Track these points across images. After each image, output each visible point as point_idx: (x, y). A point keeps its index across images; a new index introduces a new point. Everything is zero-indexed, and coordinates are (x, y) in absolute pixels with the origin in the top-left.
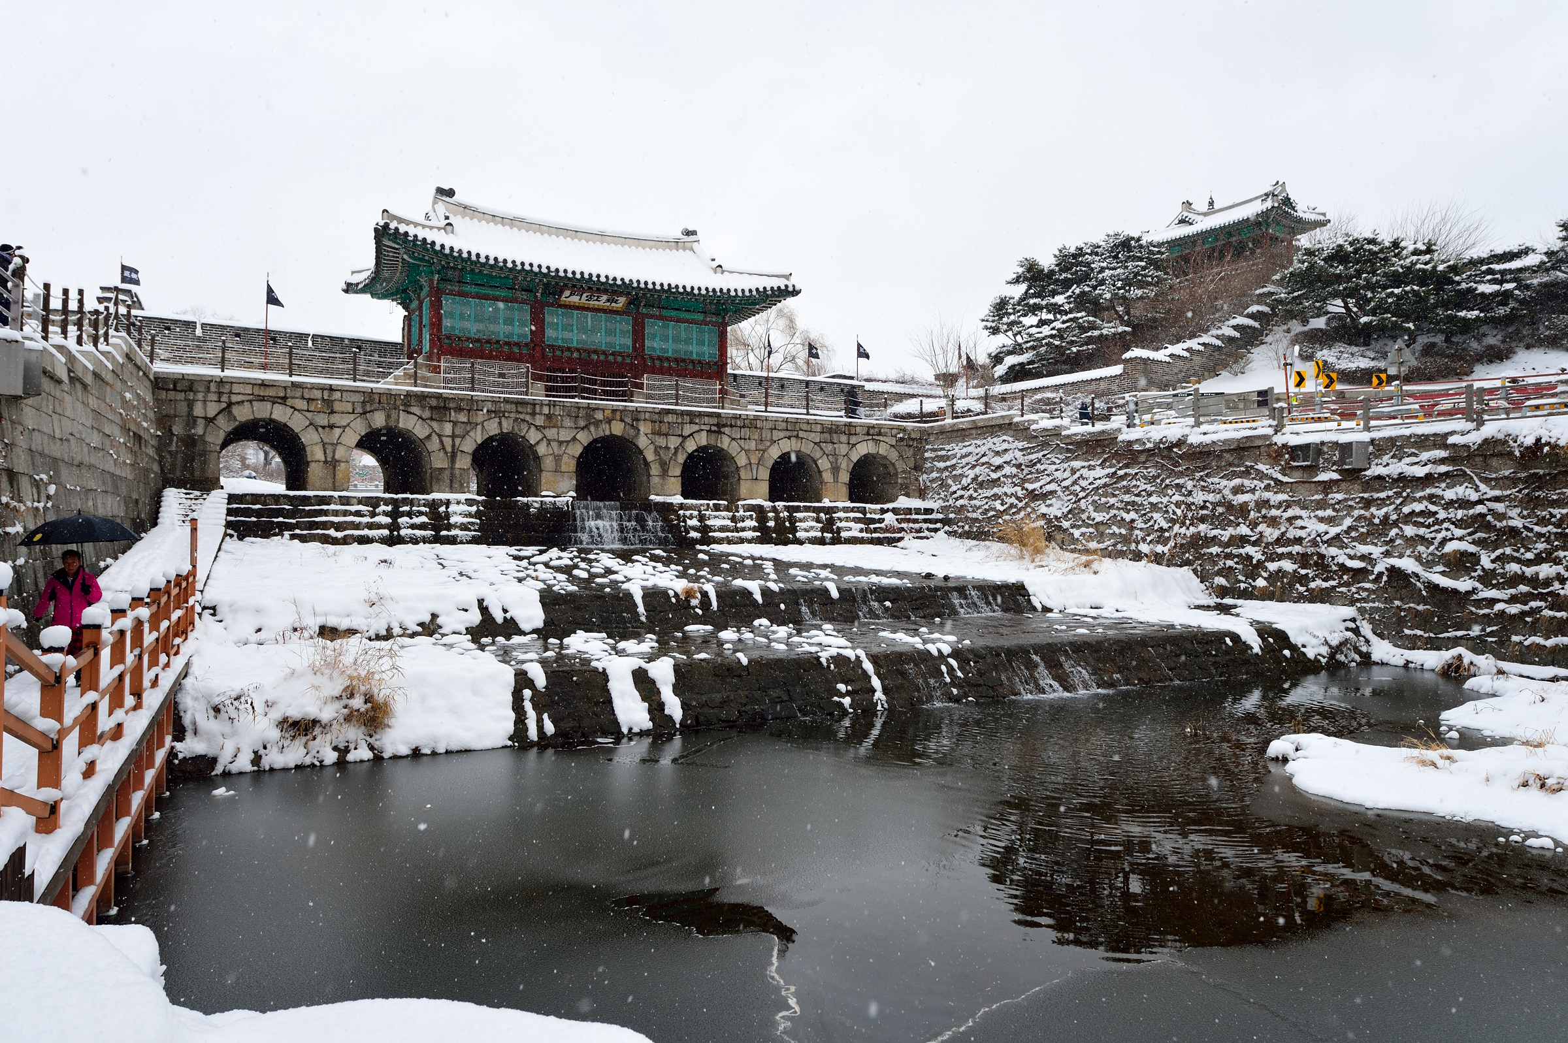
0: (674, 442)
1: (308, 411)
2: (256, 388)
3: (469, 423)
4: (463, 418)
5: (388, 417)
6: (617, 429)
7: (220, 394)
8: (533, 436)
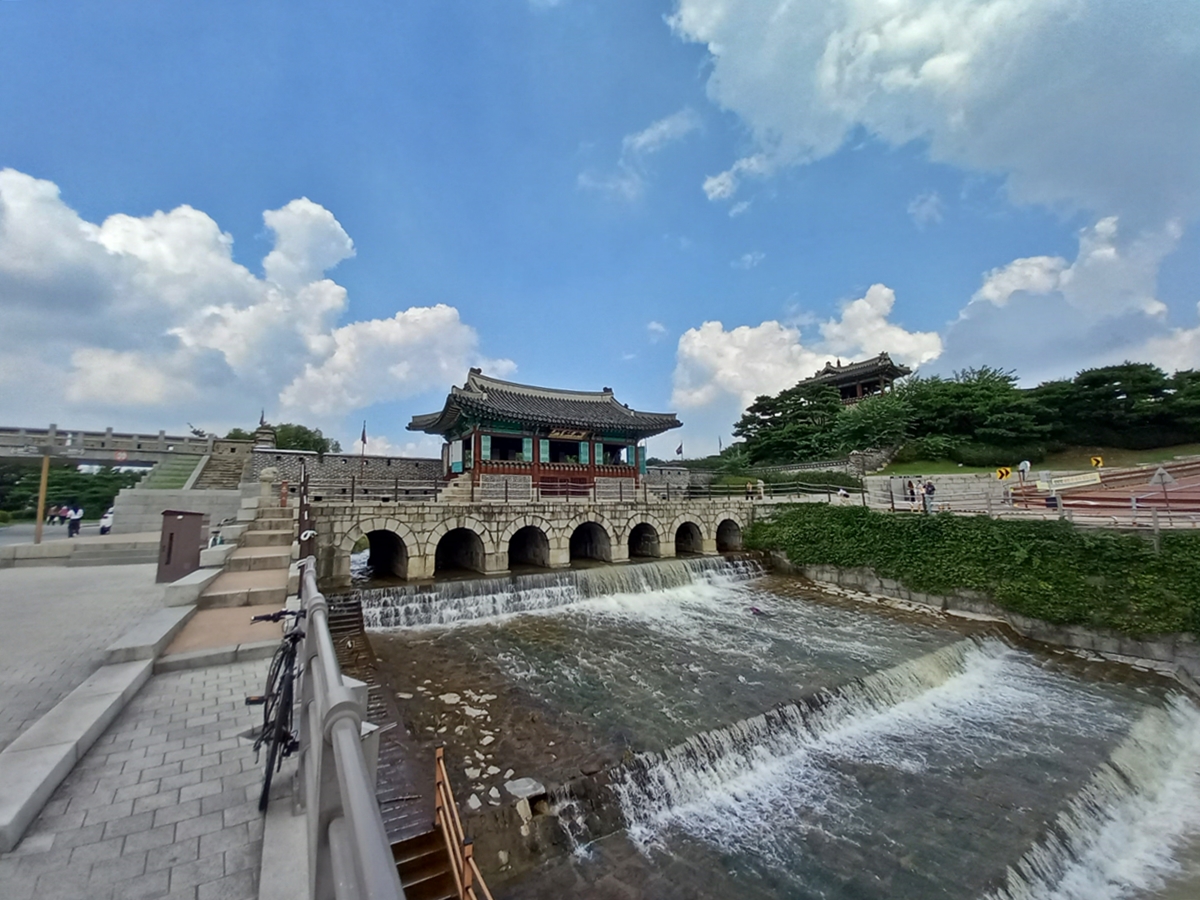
0: (623, 523)
1: (409, 522)
2: (376, 510)
3: (507, 521)
4: (503, 518)
5: (458, 522)
6: (592, 517)
7: (353, 516)
8: (544, 527)
